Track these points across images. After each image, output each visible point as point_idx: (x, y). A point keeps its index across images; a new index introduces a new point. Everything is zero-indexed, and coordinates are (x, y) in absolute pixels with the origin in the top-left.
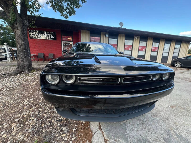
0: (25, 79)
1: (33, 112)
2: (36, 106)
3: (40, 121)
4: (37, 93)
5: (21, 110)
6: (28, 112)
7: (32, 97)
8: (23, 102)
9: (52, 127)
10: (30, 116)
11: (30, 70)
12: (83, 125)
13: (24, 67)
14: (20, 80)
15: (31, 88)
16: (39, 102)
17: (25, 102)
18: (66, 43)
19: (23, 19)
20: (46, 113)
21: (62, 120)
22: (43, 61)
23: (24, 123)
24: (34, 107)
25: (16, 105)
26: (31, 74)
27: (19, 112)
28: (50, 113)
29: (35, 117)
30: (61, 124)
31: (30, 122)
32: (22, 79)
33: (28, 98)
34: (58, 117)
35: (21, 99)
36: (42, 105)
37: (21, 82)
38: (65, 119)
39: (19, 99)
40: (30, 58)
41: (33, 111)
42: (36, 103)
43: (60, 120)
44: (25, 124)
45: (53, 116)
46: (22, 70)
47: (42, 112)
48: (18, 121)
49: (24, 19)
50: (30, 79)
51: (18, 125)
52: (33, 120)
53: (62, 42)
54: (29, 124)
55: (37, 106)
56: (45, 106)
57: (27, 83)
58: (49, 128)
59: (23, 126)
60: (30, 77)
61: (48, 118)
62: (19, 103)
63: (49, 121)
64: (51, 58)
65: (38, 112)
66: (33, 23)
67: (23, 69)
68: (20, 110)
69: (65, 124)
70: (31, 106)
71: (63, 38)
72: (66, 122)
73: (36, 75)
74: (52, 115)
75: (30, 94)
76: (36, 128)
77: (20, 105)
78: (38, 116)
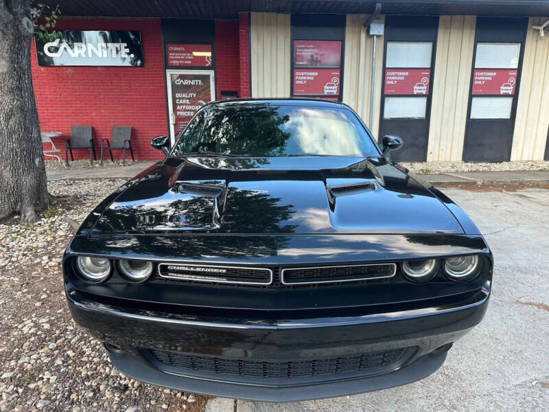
0: (24, 245)
1: (50, 359)
2: (58, 342)
3: (67, 385)
4: (62, 298)
5: (17, 349)
6: (35, 356)
7: (48, 311)
8: (20, 327)
9: (98, 403)
10: (40, 370)
11: (39, 208)
12: (184, 407)
13: (20, 197)
14: (8, 249)
15: (45, 278)
16: (66, 330)
17: (26, 327)
18: (182, 77)
19: (15, 14)
20: (86, 363)
21: (126, 387)
22: (89, 161)
23: (25, 385)
24: (52, 345)
25: (3, 333)
26: (42, 222)
27: (11, 353)
28: (95, 364)
29: (53, 373)
30: (122, 399)
31: (40, 383)
32: (14, 243)
33: (33, 315)
34: (119, 379)
35: (15, 316)
36: (74, 340)
37: (11, 257)
38: (136, 385)
39: (9, 317)
40: (39, 161)
41: (48, 356)
42: (58, 332)
43: (122, 388)
44: (29, 388)
45: (104, 376)
46: (14, 206)
47: (74, 361)
48: (11, 378)
49: (21, 14)
50: (40, 245)
51: (12, 387)
52: (49, 379)
53: (169, 72)
54: (38, 389)
55: (61, 340)
56: (83, 343)
57: (30, 262)
58: (89, 405)
59: (22, 393)
60: (41, 237)
61: (88, 378)
62: (10, 328)
63: (91, 386)
64: (121, 145)
65: (63, 359)
66: (52, 21)
67: (16, 203)
68: (15, 349)
69: (135, 400)
70: (44, 340)
71: (171, 56)
72: (138, 394)
73: (61, 227)
74: (102, 371)
75: (41, 302)
76: (55, 400)
77: (14, 336)
78: (62, 370)
